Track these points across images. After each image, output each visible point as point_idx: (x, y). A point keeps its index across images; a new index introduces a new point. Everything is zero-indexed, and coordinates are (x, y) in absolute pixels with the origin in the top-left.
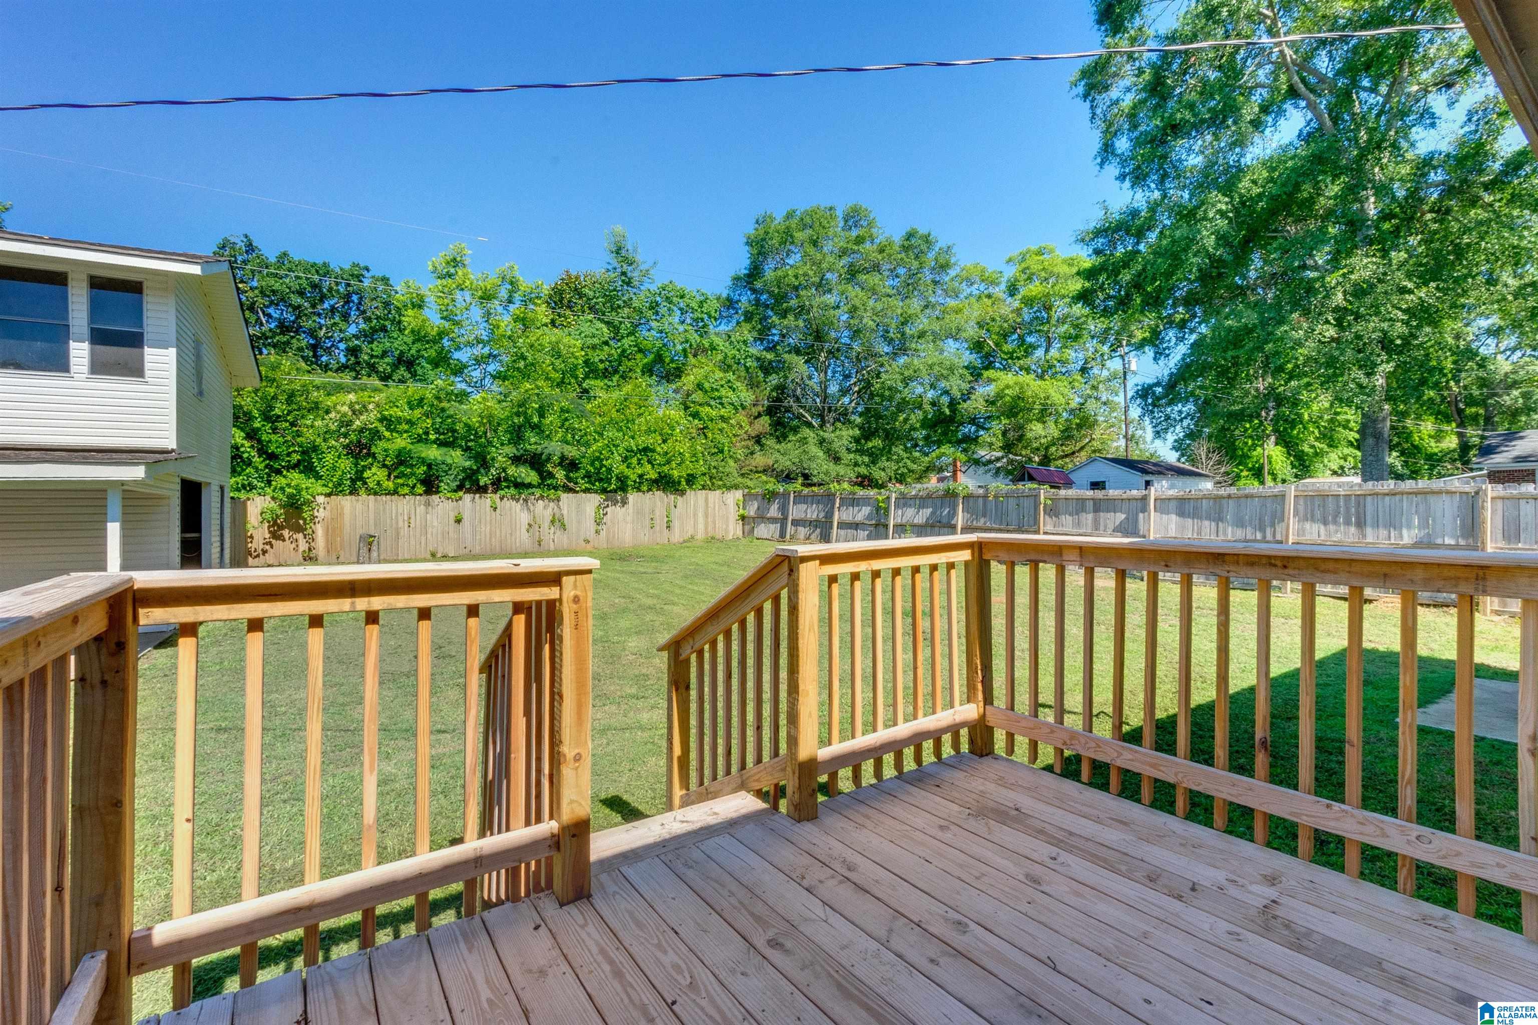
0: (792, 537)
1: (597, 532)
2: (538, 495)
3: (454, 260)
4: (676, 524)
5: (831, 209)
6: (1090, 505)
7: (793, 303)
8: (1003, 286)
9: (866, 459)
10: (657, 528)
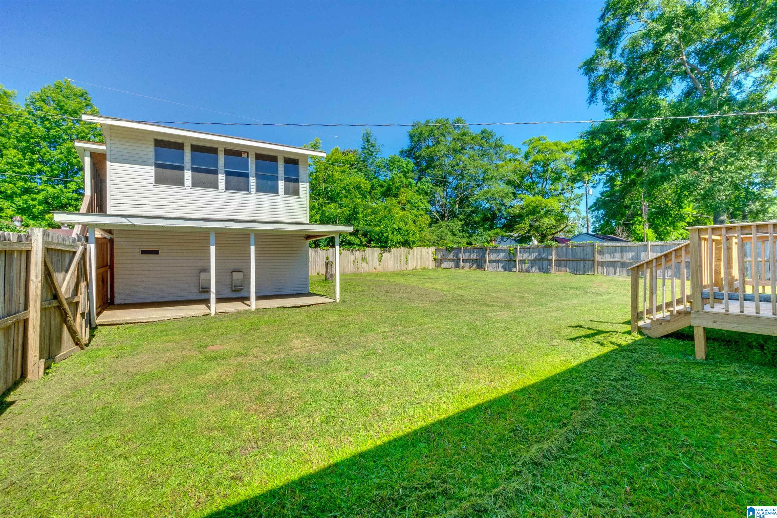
0: (463, 267)
1: (379, 264)
2: (357, 248)
3: (315, 145)
4: (409, 262)
5: (447, 120)
6: (618, 249)
7: (438, 163)
8: (523, 155)
9: (467, 235)
10: (402, 264)
